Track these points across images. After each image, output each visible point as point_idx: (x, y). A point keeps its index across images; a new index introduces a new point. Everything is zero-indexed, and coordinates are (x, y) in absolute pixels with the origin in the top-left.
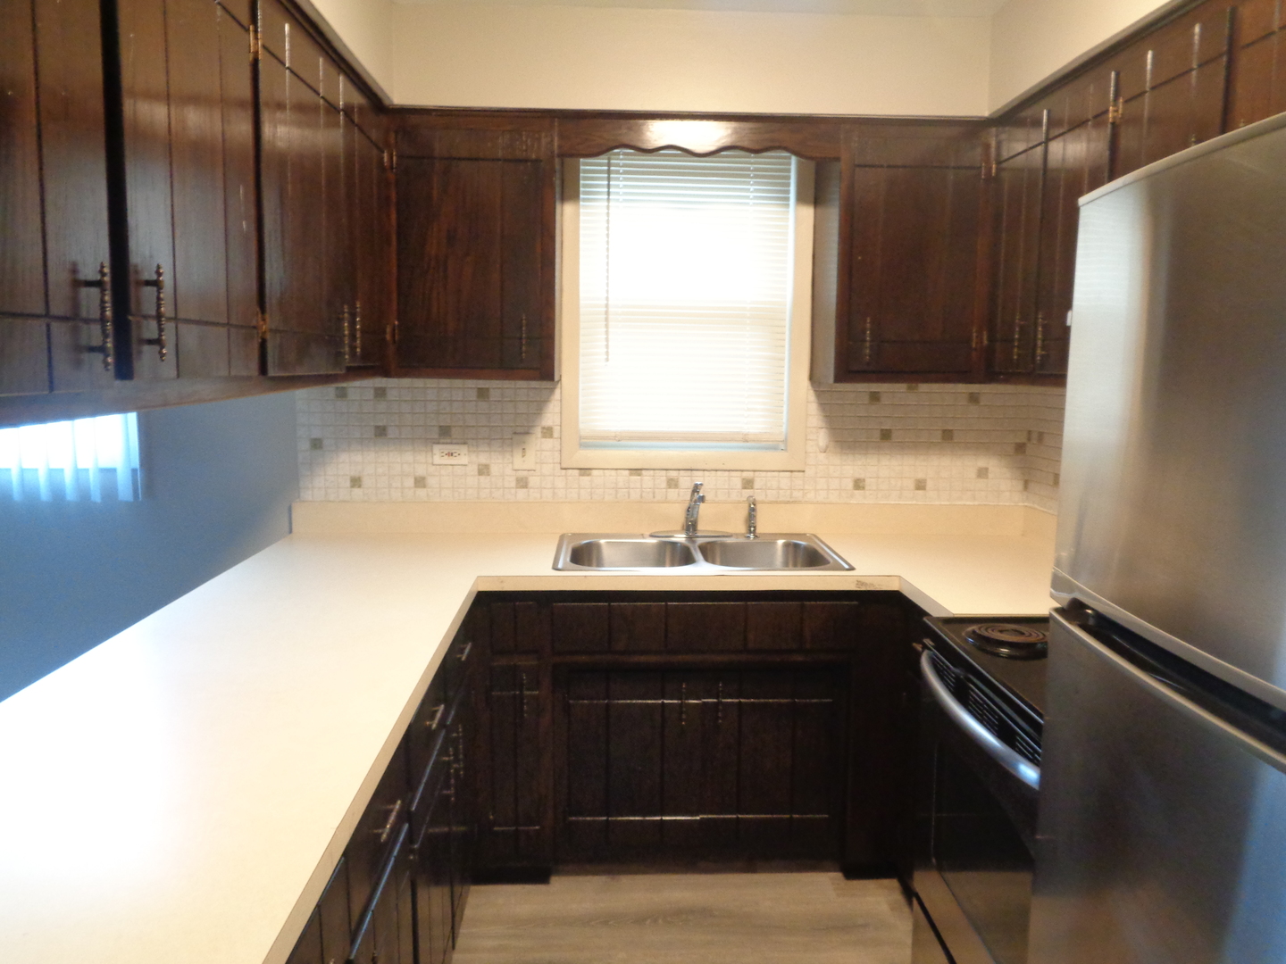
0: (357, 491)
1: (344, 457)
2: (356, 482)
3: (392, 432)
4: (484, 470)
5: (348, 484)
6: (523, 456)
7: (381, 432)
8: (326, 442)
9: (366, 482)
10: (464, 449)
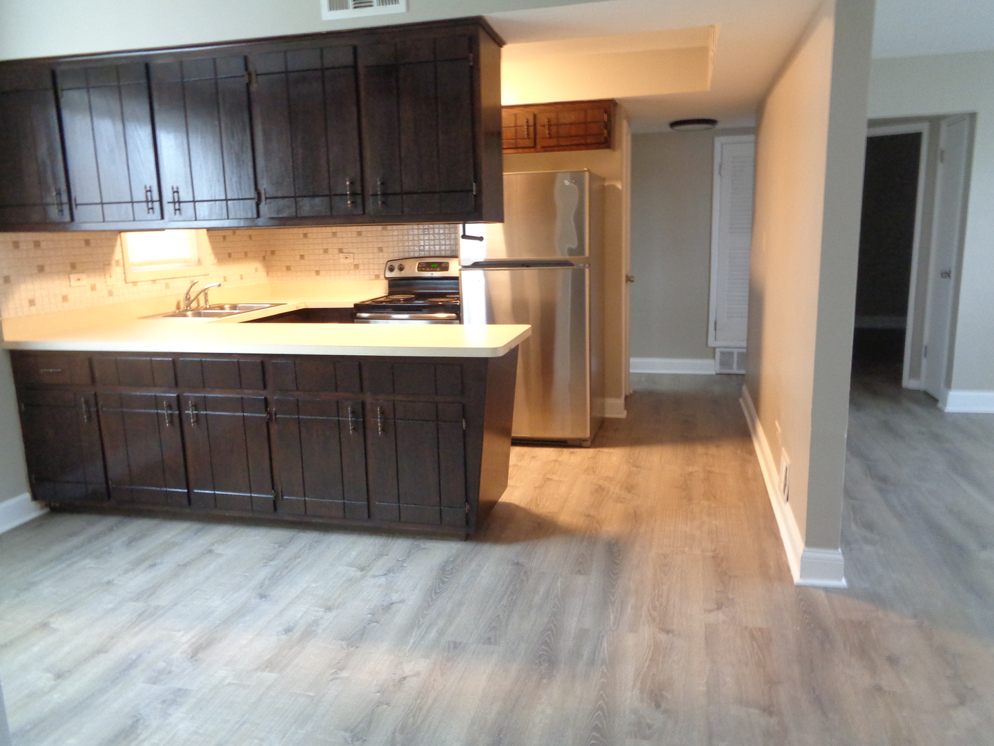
0: (33, 308)
1: (23, 287)
2: (32, 302)
3: (47, 269)
4: (93, 288)
5: (28, 304)
6: (111, 277)
7: (41, 269)
8: (12, 278)
9: (38, 301)
10: (83, 276)
